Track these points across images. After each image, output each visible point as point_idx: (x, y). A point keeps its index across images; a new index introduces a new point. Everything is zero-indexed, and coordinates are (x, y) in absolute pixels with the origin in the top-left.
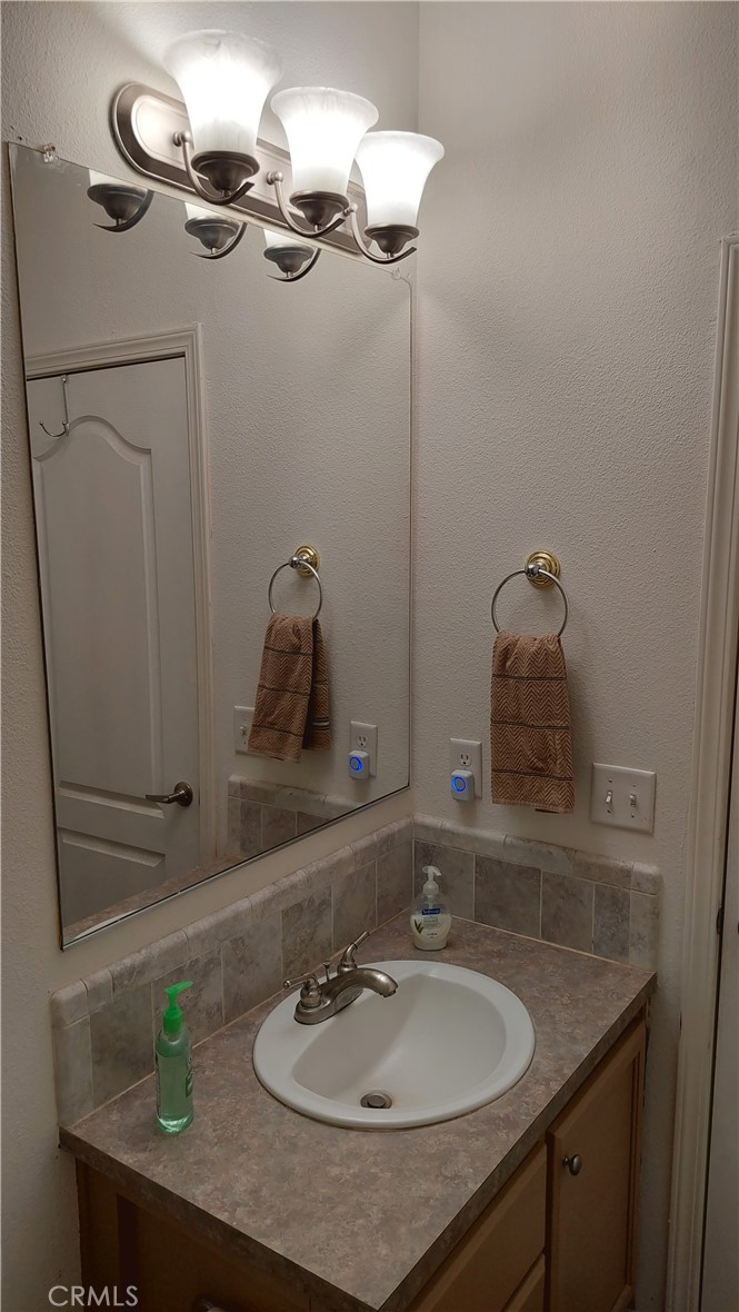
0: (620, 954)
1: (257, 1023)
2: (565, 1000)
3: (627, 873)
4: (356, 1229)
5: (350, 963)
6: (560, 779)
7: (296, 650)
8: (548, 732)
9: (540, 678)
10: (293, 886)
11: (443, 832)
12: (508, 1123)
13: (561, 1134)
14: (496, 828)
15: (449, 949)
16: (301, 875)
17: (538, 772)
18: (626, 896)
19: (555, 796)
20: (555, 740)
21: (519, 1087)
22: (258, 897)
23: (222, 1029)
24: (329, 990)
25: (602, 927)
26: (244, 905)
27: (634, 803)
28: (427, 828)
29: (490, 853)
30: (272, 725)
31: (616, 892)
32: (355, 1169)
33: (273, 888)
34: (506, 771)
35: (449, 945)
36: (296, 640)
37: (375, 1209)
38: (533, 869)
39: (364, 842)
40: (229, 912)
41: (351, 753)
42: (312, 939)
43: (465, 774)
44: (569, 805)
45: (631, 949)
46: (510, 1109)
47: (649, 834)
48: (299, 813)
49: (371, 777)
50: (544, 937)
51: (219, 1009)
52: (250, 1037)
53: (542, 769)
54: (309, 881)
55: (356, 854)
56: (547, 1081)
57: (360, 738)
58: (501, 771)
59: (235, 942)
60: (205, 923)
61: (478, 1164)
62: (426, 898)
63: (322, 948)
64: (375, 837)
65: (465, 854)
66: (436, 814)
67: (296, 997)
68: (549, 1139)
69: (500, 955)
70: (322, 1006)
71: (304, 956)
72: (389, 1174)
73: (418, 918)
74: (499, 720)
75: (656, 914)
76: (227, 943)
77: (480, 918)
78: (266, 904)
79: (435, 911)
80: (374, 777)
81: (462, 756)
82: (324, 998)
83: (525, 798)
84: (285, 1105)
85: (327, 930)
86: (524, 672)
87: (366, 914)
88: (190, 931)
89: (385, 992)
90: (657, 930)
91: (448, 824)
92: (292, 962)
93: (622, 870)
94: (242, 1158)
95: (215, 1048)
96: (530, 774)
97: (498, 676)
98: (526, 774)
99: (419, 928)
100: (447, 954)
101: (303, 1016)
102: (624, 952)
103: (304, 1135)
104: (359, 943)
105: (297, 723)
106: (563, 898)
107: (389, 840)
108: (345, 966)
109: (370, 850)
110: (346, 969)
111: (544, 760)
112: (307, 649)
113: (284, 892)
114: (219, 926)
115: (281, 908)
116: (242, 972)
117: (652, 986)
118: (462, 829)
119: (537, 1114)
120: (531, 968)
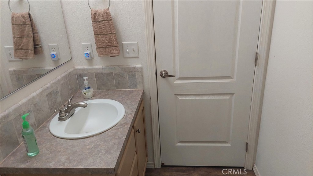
0: (135, 87)
1: (47, 125)
2: (127, 99)
3: (135, 68)
4: (100, 156)
5: (70, 104)
6: (116, 47)
7: (25, 24)
8: (111, 35)
9: (105, 21)
10: (48, 88)
11: (85, 69)
12: (126, 124)
13: (135, 125)
14: (99, 65)
15: (94, 96)
16: (48, 85)
17: (109, 46)
18: (135, 73)
19: (115, 52)
20: (113, 37)
21: (125, 117)
22: (38, 92)
23: (37, 130)
24: (66, 112)
25: (130, 82)
26: (34, 94)
27: (133, 50)
28: (79, 69)
29: (99, 72)
30: (21, 49)
31: (133, 73)
32: (93, 145)
33: (42, 89)
34: (101, 48)
35: (93, 96)
36: (24, 20)
37: (103, 150)
38: (111, 73)
39: (63, 75)
40: (31, 96)
41: (51, 53)
42: (56, 102)
43: (88, 52)
44: (119, 53)
45: (138, 85)
46: (125, 121)
47: (138, 57)
48: (37, 75)
49: (59, 59)
50: (116, 89)
51: (35, 124)
52: (47, 129)
53: (111, 45)
54: (51, 86)
55: (62, 78)
56: (131, 114)
57: (53, 48)
58: (99, 48)
59: (34, 105)
60: (24, 100)
61: (123, 133)
62: (85, 86)
63: (59, 104)
64: (66, 73)
65: (92, 74)
66: (81, 65)
67: (58, 115)
68: (133, 127)
69: (107, 95)
70: (66, 116)
71: (55, 107)
72: (103, 143)
73: (84, 91)
74: (97, 34)
75: (142, 76)
76: (32, 105)
77: (99, 89)
78: (41, 93)
79: (89, 88)
80: (60, 59)
81: (87, 48)
82: (66, 114)
83: (107, 54)
84: (66, 139)
85: (59, 99)
86: (101, 19)
87: (68, 94)
88: (20, 103)
89: (84, 107)
90: (143, 79)
91: (85, 67)
92: (52, 109)
93: (133, 67)
94: (60, 154)
95: (37, 134)
96: (108, 47)
97: (94, 21)
98: (106, 47)
99: (85, 93)
100: (94, 98)
101: (61, 119)
102: (136, 86)
103: (75, 143)
104: (72, 98)
105: (31, 46)
106: (120, 78)
107: (70, 74)
108: (69, 105)
109: (65, 77)
110: (70, 106)
111: (111, 43)
112: (28, 22)
113: (45, 90)
114: (29, 101)
115: (46, 94)
116: (39, 113)
117: (144, 93)
118: (90, 67)
119: (132, 120)
120: (116, 95)
